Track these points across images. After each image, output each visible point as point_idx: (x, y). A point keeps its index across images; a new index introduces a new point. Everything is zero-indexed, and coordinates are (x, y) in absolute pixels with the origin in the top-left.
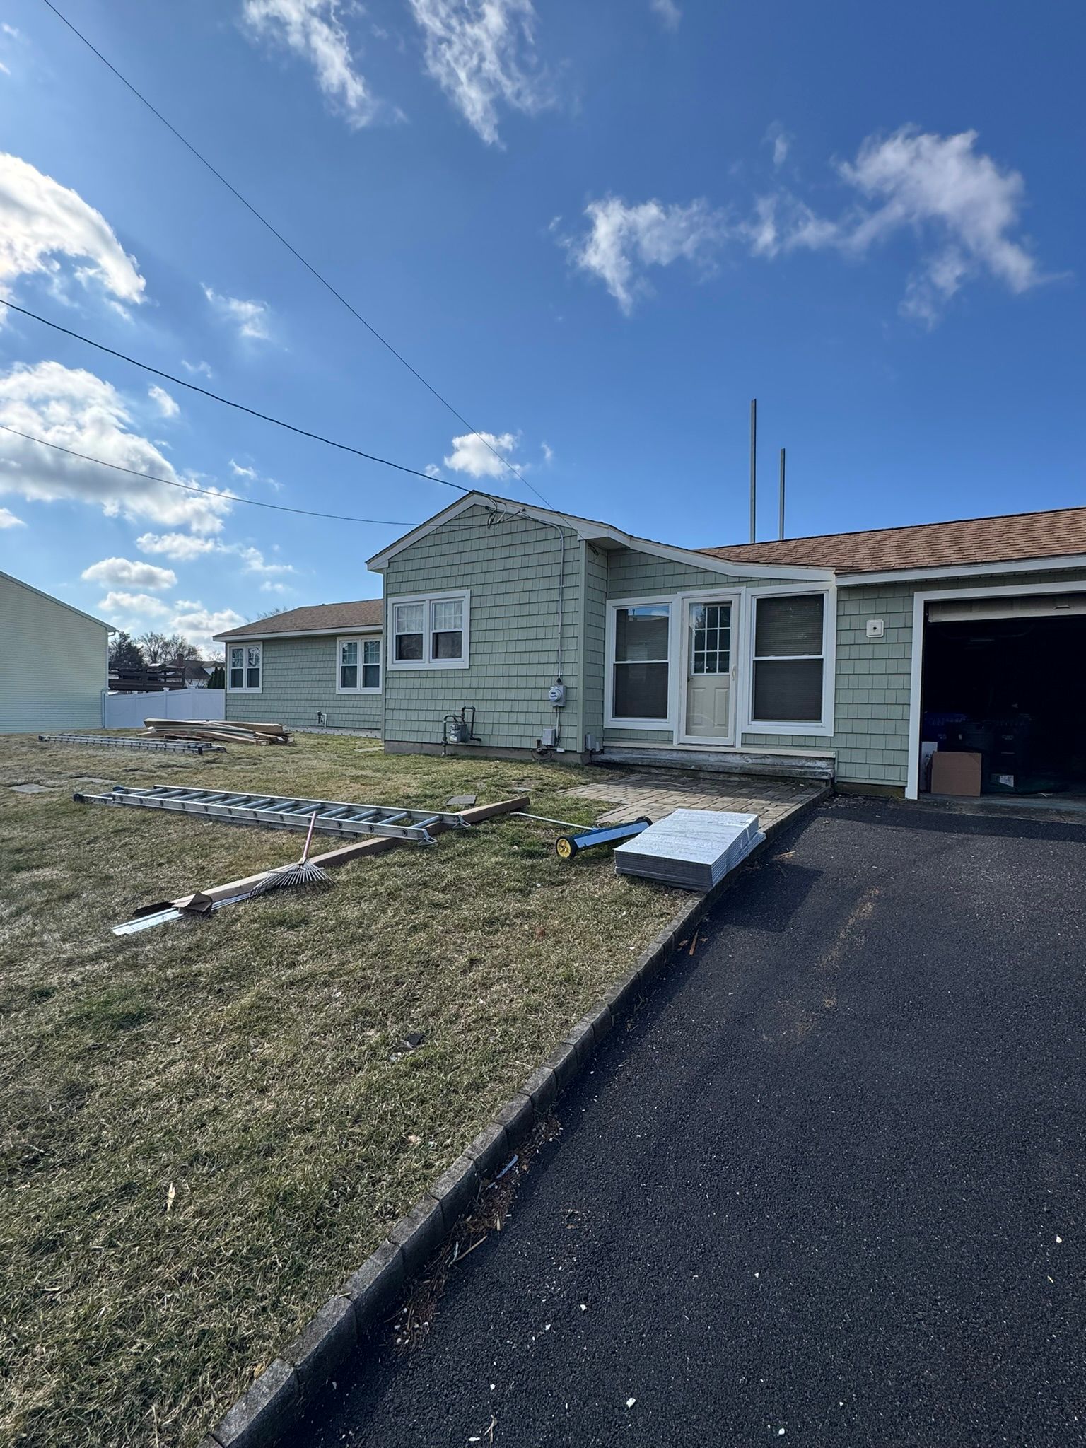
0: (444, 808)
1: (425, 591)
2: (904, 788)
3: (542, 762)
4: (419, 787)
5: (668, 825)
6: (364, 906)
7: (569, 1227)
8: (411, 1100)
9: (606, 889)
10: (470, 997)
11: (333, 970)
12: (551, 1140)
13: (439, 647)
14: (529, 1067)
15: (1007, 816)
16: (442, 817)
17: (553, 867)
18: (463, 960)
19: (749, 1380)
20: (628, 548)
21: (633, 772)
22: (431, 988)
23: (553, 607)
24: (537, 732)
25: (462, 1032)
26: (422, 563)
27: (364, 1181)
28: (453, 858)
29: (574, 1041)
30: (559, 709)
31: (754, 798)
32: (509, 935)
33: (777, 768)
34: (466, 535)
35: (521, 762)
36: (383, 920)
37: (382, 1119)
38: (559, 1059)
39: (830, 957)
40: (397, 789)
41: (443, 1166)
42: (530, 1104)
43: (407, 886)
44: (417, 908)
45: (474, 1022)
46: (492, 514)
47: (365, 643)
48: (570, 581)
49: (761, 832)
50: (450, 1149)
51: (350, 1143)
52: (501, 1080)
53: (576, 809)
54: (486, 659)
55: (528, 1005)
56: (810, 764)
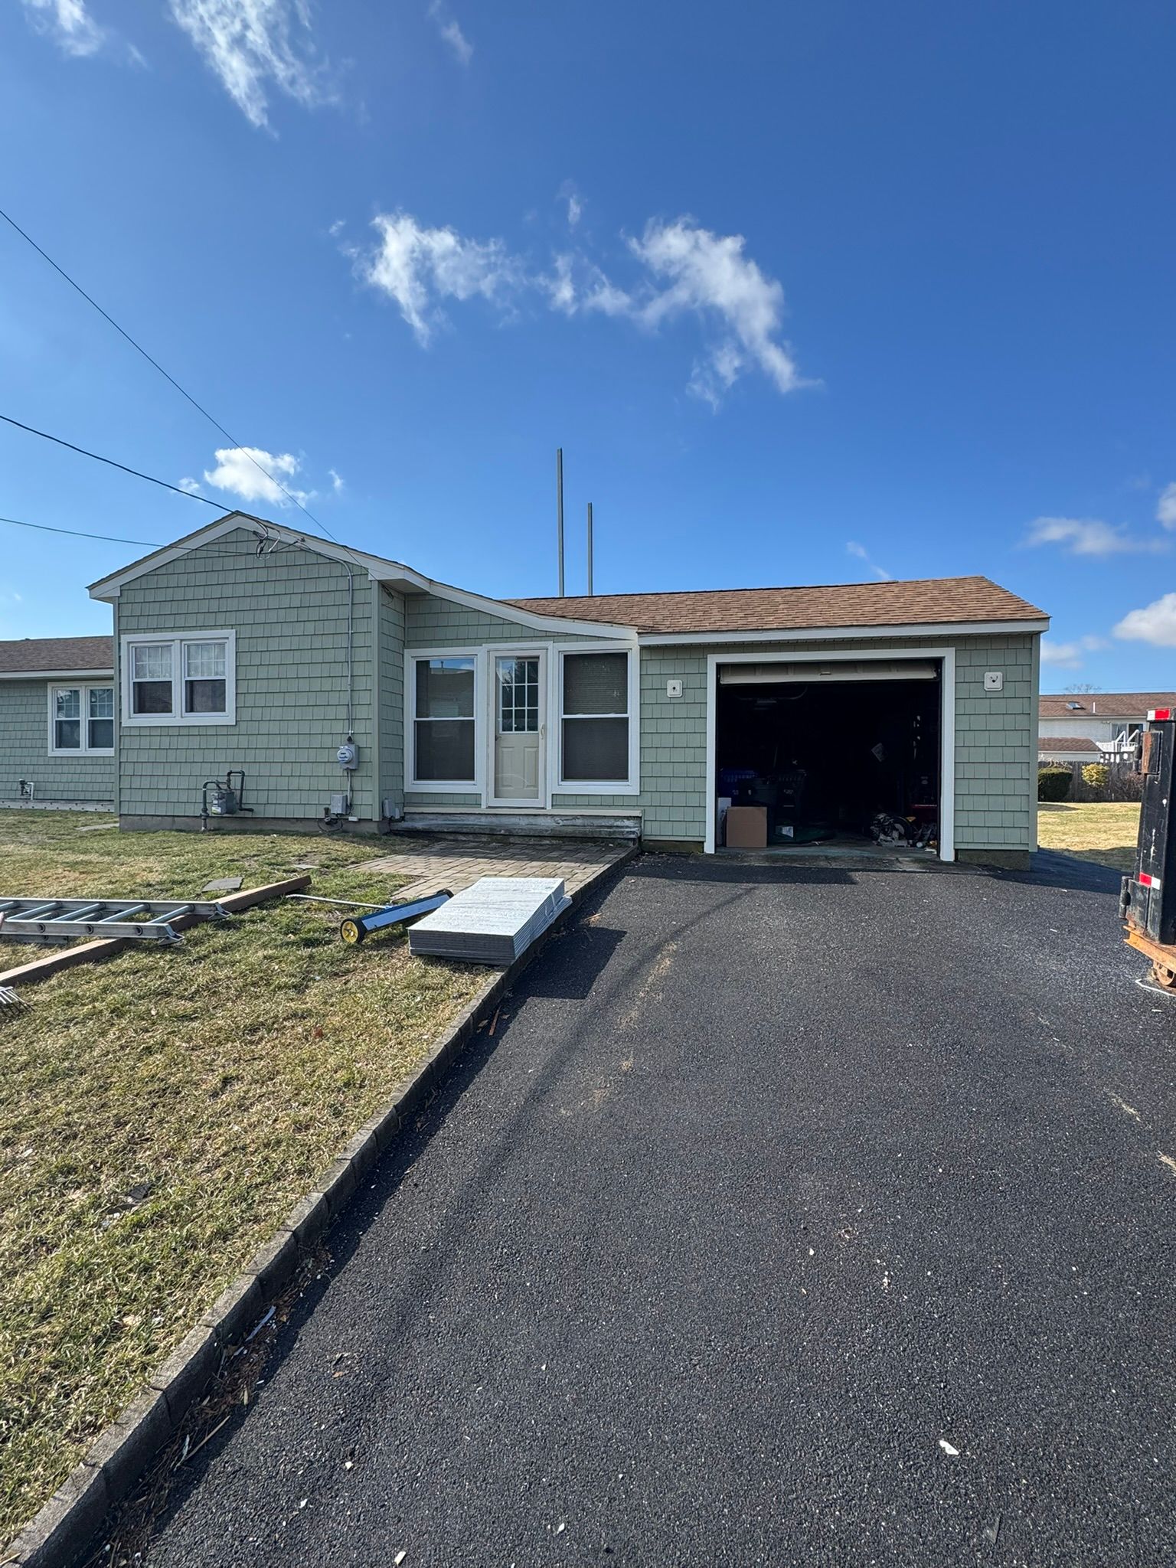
0: (198, 895)
1: (173, 629)
2: (703, 843)
3: (330, 835)
4: (164, 872)
5: (470, 897)
6: (73, 1030)
7: (336, 1375)
8: (131, 1270)
9: (399, 974)
10: (220, 1125)
11: (20, 1123)
12: (319, 1277)
13: (195, 697)
14: (292, 1197)
15: (787, 864)
16: (193, 907)
17: (336, 955)
18: (214, 1081)
19: (530, 1484)
20: (427, 593)
21: (439, 840)
22: (168, 1122)
23: (341, 655)
24: (325, 798)
25: (208, 1170)
26: (170, 594)
27: (52, 1395)
28: (205, 957)
29: (350, 1155)
30: (351, 772)
31: (564, 861)
32: (277, 1041)
33: (588, 829)
34: (229, 563)
35: (305, 835)
36: (102, 1044)
37: (84, 1306)
38: (332, 1180)
39: (628, 1017)
40: (133, 876)
41: (171, 1345)
42: (293, 1240)
43: (141, 998)
44: (154, 1024)
45: (224, 1155)
46: (261, 542)
47: (92, 691)
48: (361, 626)
49: (567, 896)
50: (181, 1322)
51: (33, 1350)
52: (256, 1220)
53: (368, 886)
54: (257, 714)
55: (295, 1123)
56: (619, 823)
